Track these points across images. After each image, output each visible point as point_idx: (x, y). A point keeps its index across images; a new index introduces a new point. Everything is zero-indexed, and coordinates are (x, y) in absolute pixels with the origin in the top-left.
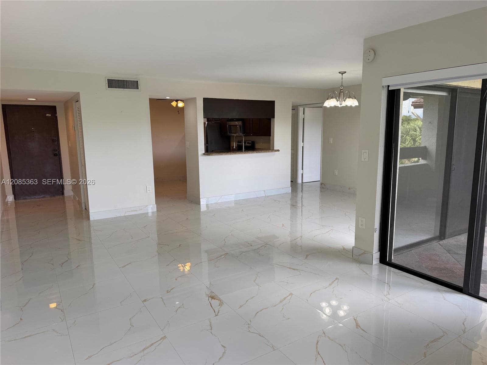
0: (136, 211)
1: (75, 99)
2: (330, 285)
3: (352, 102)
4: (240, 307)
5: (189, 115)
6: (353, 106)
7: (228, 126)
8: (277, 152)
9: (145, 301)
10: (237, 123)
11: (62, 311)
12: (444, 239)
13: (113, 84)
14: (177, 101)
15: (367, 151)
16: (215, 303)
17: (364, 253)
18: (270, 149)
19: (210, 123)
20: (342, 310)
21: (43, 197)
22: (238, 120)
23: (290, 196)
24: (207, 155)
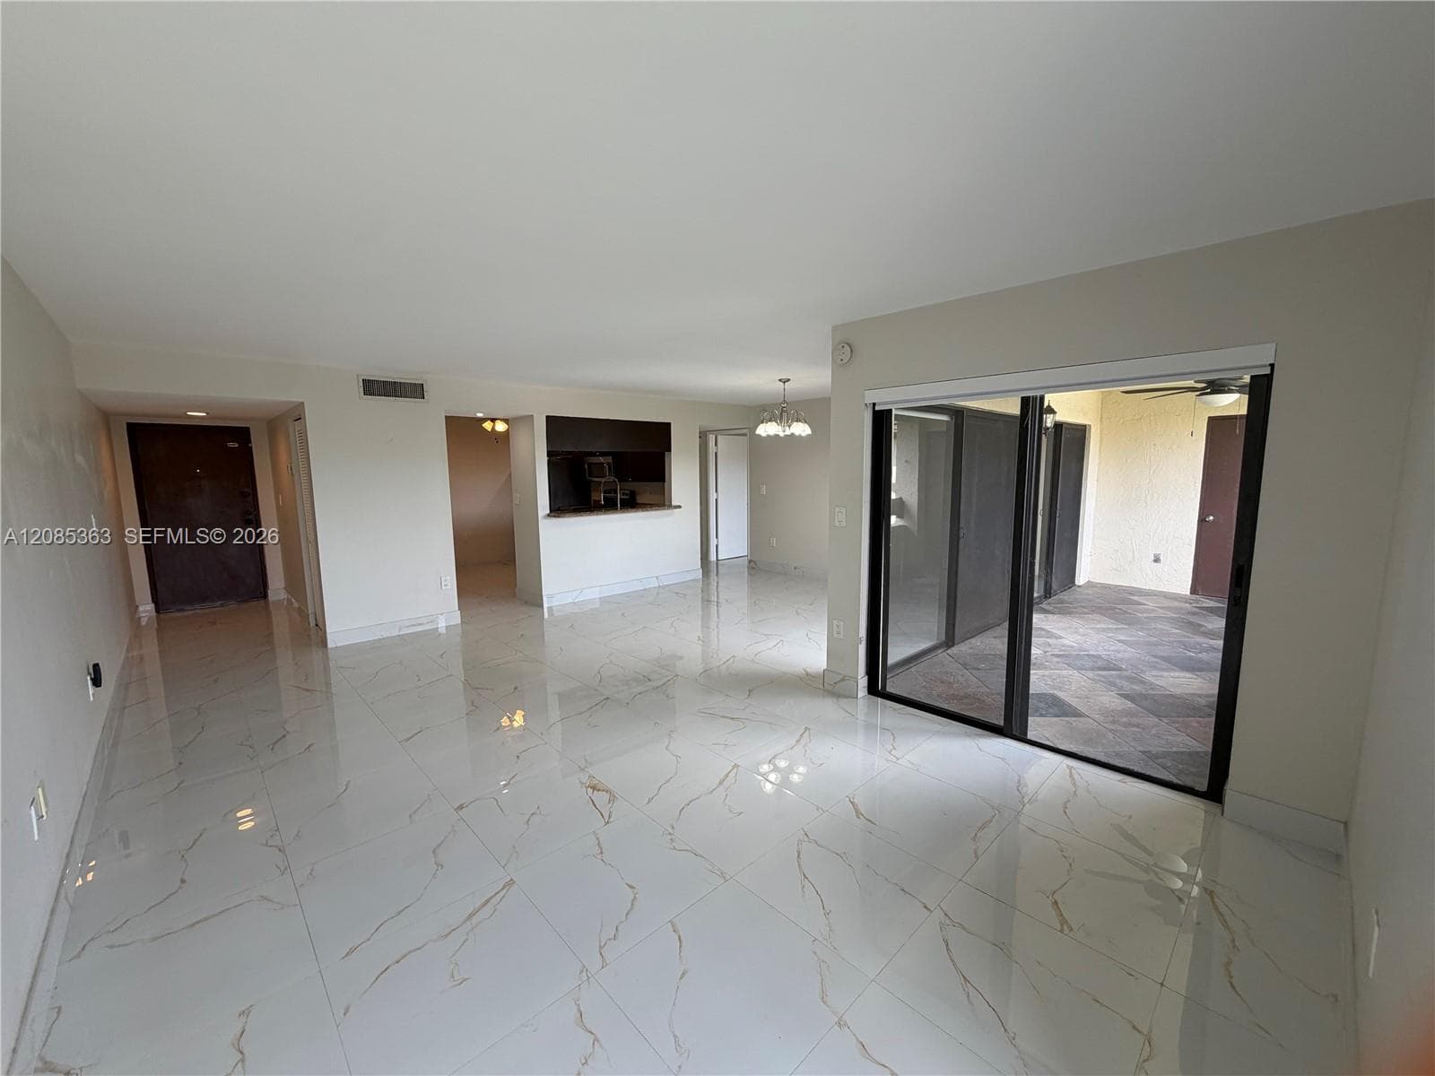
0: (420, 624)
1: (296, 414)
2: (798, 741)
3: (801, 429)
4: (649, 802)
5: (520, 444)
6: (804, 434)
7: (586, 466)
8: (678, 510)
9: (461, 807)
10: (602, 459)
11: (280, 850)
12: (953, 645)
13: (372, 388)
14: (493, 420)
15: (844, 510)
16: (601, 798)
17: (843, 680)
18: (664, 505)
19: (554, 458)
20: (795, 773)
21: (222, 605)
22: (603, 454)
23: (700, 584)
24: (555, 517)
